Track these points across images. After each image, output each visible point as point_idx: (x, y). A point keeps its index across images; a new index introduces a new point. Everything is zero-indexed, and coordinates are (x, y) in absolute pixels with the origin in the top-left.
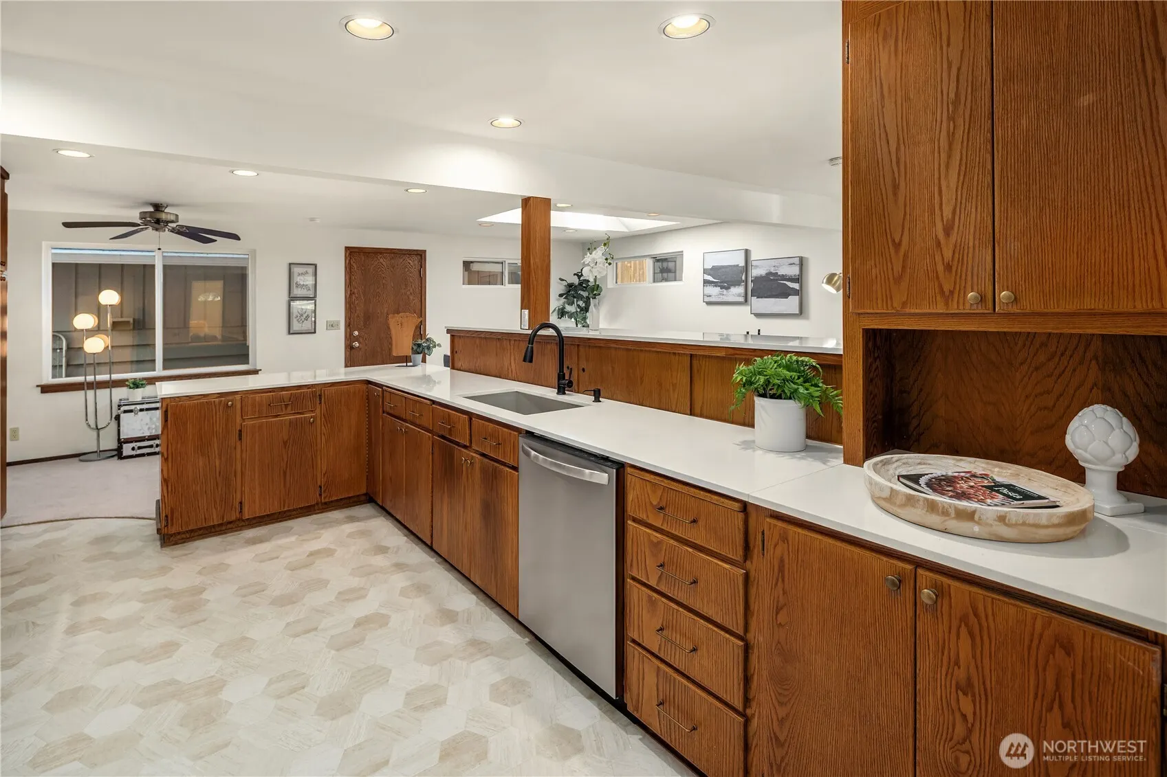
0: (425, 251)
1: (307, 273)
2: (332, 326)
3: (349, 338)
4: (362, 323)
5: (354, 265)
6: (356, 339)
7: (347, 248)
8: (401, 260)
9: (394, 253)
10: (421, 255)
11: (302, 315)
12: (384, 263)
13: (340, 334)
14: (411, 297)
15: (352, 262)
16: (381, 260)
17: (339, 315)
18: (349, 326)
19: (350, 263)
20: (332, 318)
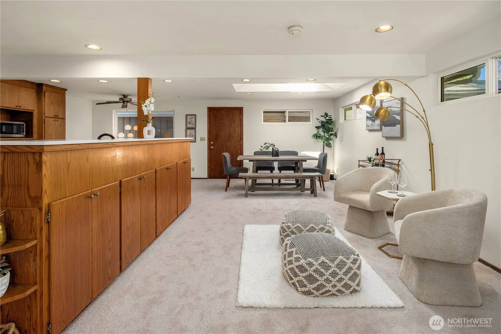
0: (242, 108)
1: (192, 118)
2: (202, 139)
3: (209, 145)
4: (214, 139)
5: (211, 114)
6: (212, 145)
7: (208, 108)
8: (232, 112)
9: (228, 109)
10: (241, 109)
11: (191, 135)
12: (224, 113)
13: (206, 143)
14: (236, 128)
15: (210, 114)
16: (223, 112)
17: (205, 135)
18: (209, 140)
19: (209, 113)
20: (203, 136)
